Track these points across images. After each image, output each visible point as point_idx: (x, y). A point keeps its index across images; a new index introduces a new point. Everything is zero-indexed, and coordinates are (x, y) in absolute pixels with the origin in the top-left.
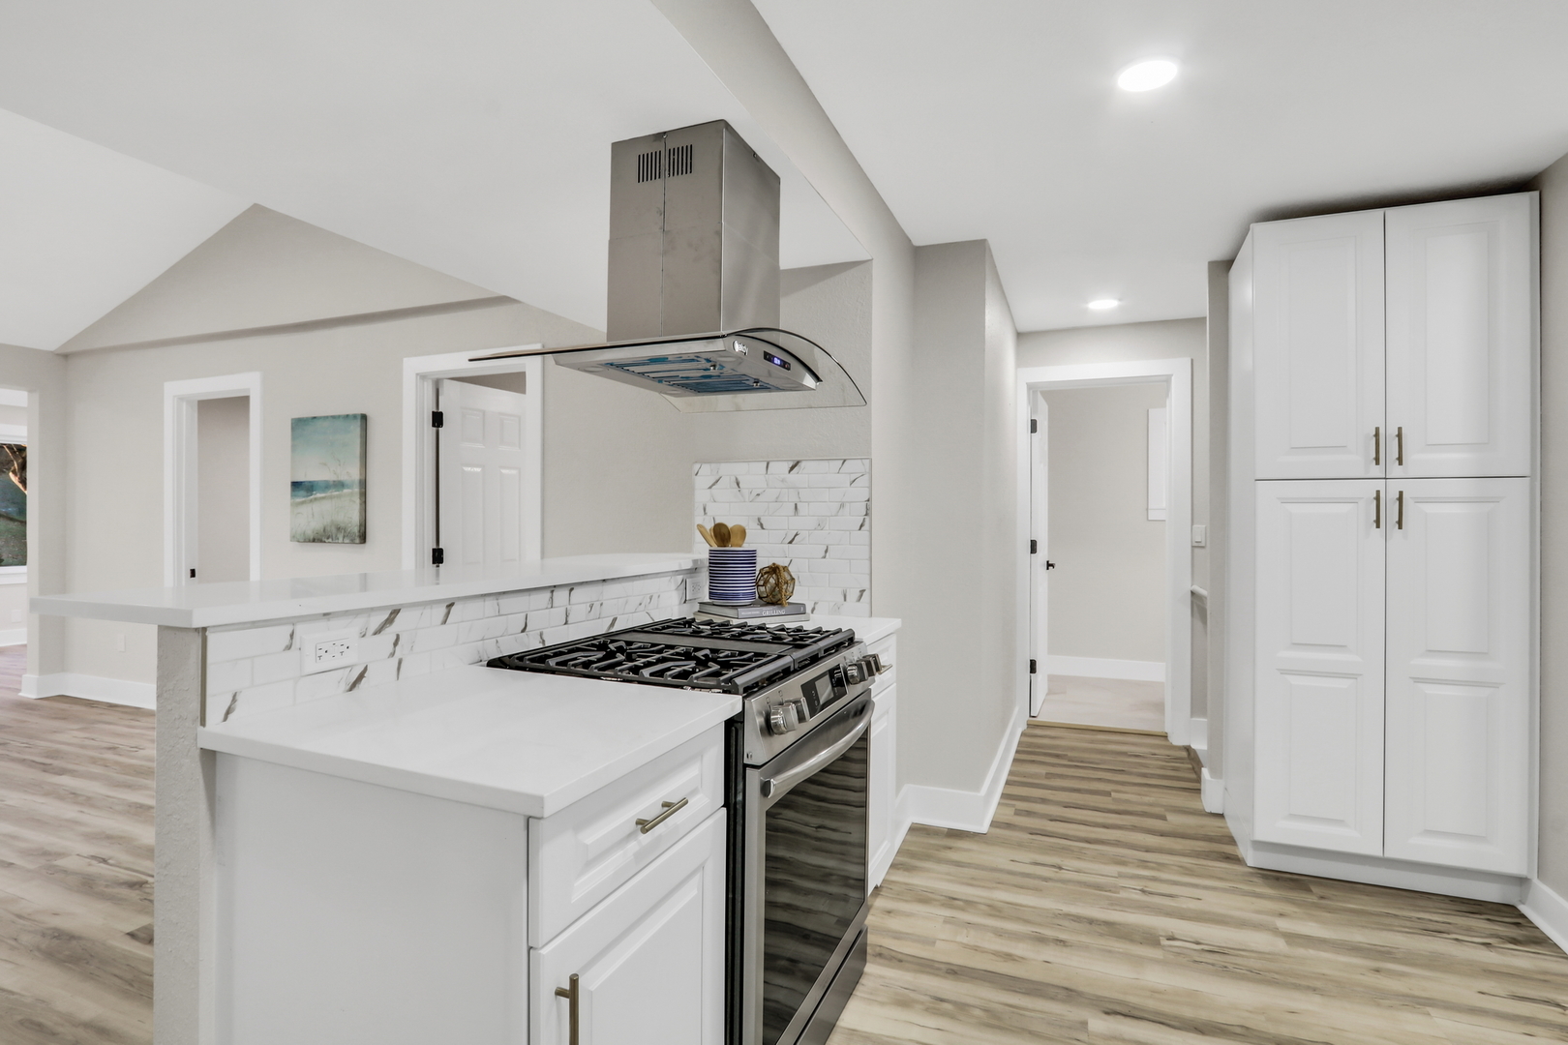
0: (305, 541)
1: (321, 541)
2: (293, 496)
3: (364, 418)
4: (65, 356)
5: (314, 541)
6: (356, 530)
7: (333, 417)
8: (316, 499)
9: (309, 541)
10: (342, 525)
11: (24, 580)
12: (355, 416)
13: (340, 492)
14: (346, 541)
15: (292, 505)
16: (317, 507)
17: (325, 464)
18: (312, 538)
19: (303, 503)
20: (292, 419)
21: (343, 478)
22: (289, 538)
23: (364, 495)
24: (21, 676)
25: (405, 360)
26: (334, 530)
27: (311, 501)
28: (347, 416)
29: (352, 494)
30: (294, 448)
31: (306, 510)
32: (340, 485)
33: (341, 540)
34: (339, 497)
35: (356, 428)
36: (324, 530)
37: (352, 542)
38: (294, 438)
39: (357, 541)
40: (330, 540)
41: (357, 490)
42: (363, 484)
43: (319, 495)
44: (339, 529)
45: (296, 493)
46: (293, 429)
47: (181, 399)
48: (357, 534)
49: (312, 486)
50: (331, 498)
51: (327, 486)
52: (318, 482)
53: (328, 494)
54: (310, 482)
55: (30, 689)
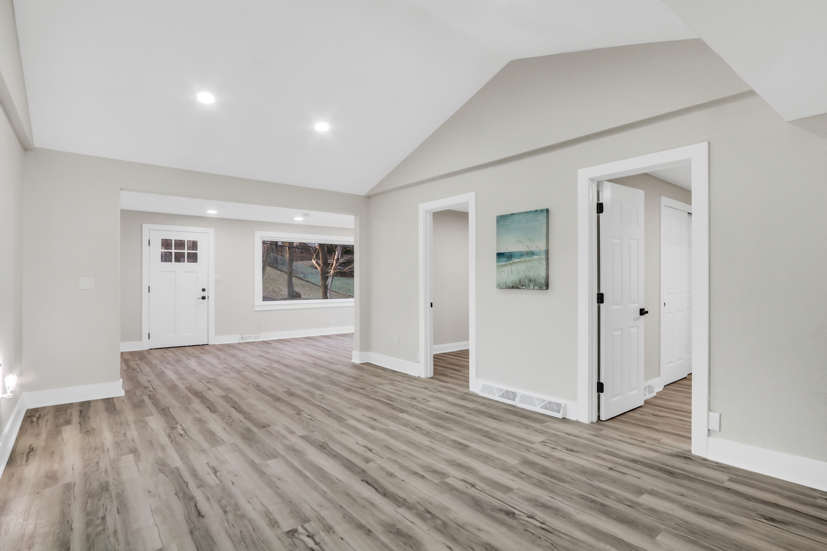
0: (506, 288)
1: (518, 288)
2: (497, 261)
3: (547, 210)
4: (368, 197)
5: (512, 288)
6: (543, 281)
7: (526, 213)
8: (514, 263)
9: (509, 288)
10: (533, 278)
11: (353, 304)
12: (542, 211)
13: (531, 258)
14: (536, 288)
15: (497, 267)
16: (515, 268)
17: (520, 242)
18: (511, 286)
19: (504, 265)
20: (497, 216)
21: (534, 249)
22: (495, 286)
23: (547, 259)
24: (352, 352)
25: (579, 171)
26: (527, 281)
27: (510, 264)
28: (536, 211)
29: (539, 259)
30: (498, 233)
31: (507, 269)
32: (532, 253)
33: (532, 287)
34: (530, 261)
35: (543, 218)
36: (520, 281)
37: (541, 288)
38: (498, 227)
39: (545, 288)
40: (524, 287)
41: (544, 256)
42: (547, 252)
43: (516, 260)
44: (530, 280)
45: (500, 259)
46: (498, 222)
47: (427, 212)
48: (544, 284)
49: (511, 255)
50: (525, 262)
51: (521, 254)
52: (515, 252)
53: (523, 259)
54: (509, 253)
55: (357, 359)
